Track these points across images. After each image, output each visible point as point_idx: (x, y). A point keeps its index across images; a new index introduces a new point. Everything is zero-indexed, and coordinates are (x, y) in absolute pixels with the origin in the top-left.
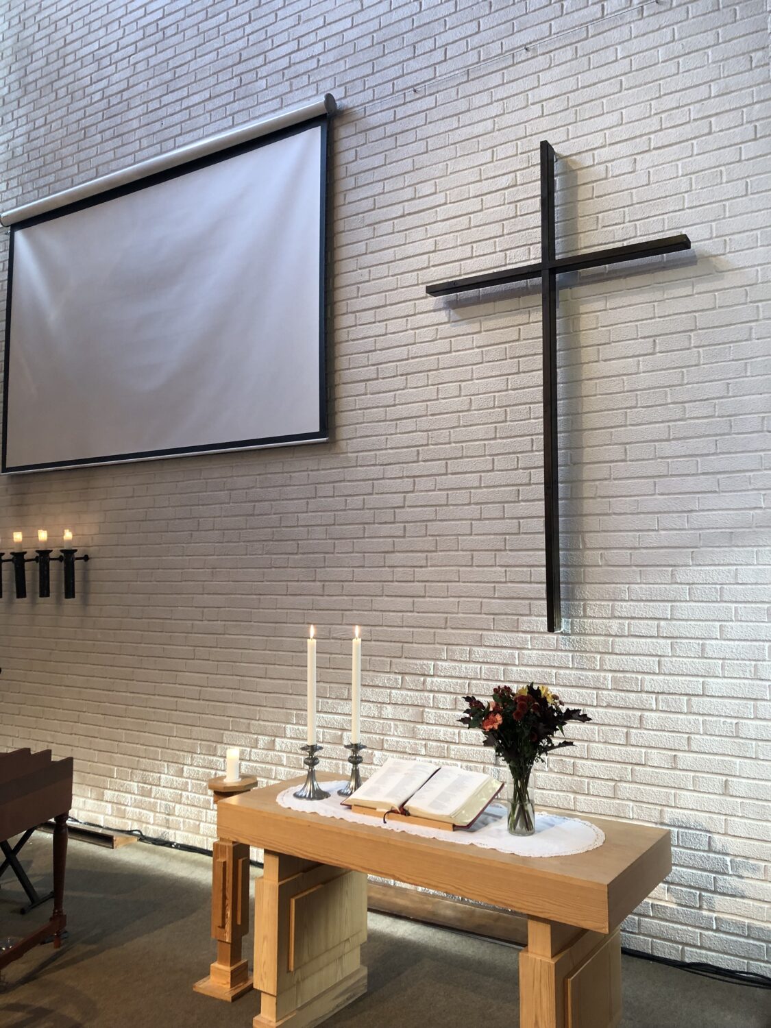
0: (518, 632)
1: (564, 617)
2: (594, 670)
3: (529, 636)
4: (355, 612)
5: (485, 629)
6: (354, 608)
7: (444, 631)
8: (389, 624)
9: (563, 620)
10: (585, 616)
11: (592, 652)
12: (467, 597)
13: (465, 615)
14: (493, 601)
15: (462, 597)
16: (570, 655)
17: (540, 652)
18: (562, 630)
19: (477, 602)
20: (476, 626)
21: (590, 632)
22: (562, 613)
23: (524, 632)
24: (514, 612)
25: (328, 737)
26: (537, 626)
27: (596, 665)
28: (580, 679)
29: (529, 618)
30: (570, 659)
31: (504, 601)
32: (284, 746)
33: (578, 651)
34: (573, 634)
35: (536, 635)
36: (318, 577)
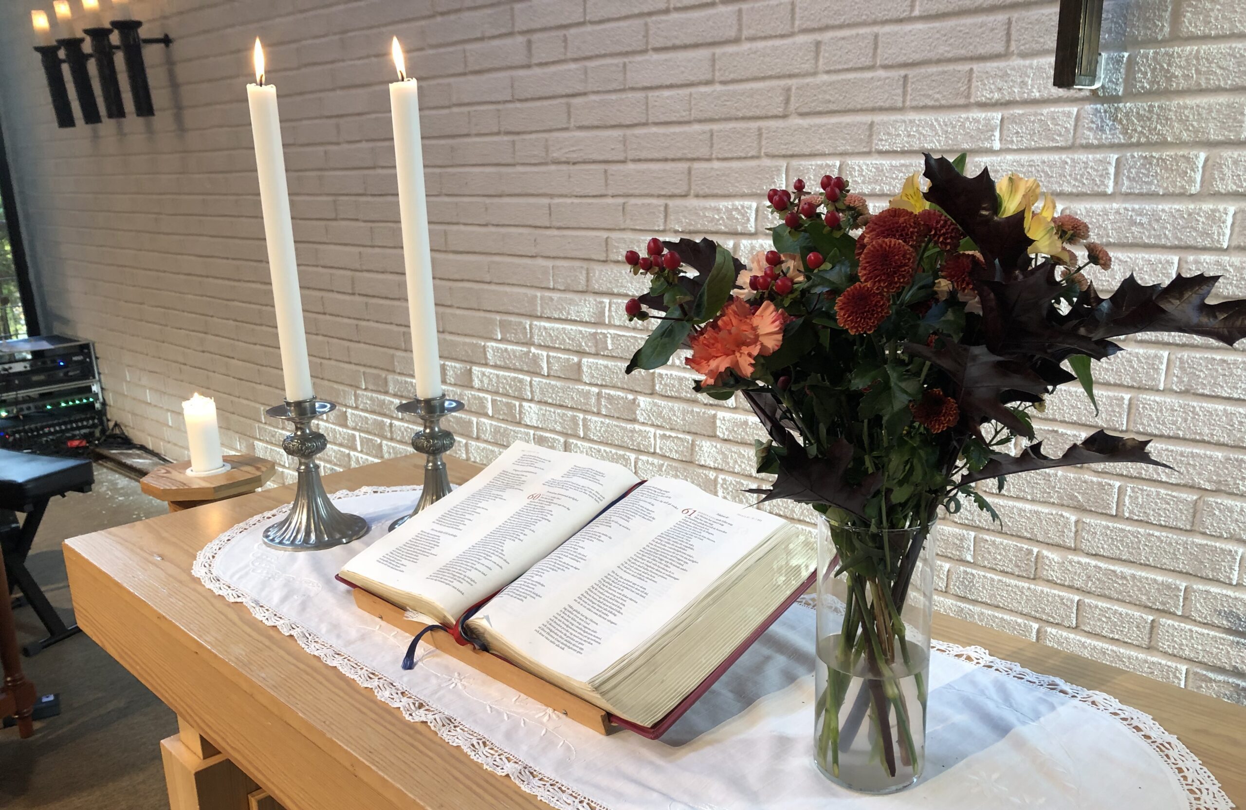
0: (966, 107)
1: (1107, 48)
2: (1183, 195)
3: (996, 116)
4: (593, 97)
5: (881, 109)
6: (589, 89)
7: (780, 123)
8: (663, 118)
9: (1104, 55)
10: (1176, 38)
11: (1183, 144)
12: (841, 27)
13: (834, 77)
14: (908, 27)
15: (827, 28)
16: (1113, 157)
17: (1024, 158)
18: (1097, 85)
19: (864, 37)
20: (860, 101)
21: (1183, 84)
22: (1105, 36)
23: (983, 106)
24: (963, 52)
25: (556, 367)
26: (1024, 83)
27: (1191, 181)
28: (1133, 223)
29: (1002, 64)
30: (1112, 170)
31: (937, 24)
32: (486, 381)
33: (1138, 145)
34: (1131, 94)
35: (1018, 111)
36: (520, 26)
